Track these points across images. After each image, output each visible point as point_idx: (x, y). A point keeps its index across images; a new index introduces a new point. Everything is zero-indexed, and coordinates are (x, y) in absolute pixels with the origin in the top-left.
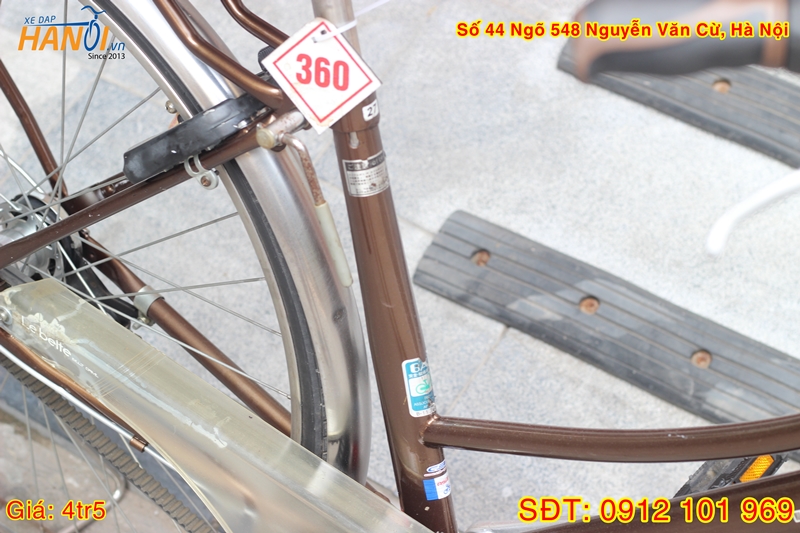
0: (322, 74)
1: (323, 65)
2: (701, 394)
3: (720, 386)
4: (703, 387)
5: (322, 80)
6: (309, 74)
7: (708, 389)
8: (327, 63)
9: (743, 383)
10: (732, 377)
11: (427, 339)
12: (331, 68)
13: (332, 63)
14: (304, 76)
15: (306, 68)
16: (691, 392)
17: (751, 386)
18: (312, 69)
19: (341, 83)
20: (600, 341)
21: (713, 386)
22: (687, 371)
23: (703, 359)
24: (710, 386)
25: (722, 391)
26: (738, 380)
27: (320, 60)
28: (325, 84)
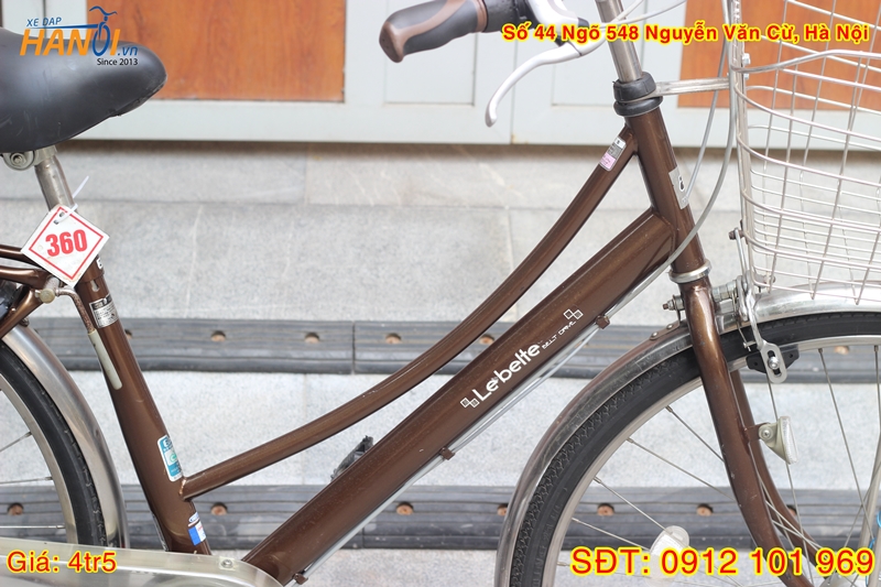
0: (67, 244)
1: (66, 237)
2: (233, 531)
3: (243, 520)
4: (231, 526)
5: (67, 248)
6: (57, 247)
7: (236, 526)
8: (68, 234)
9: (259, 512)
10: (248, 512)
11: (167, 427)
12: (72, 238)
13: (72, 234)
14: (54, 251)
15: (54, 244)
16: (225, 533)
17: (264, 512)
18: (59, 243)
19: (81, 246)
20: (140, 527)
21: (239, 523)
22: (214, 520)
23: (219, 511)
24: (237, 523)
25: (247, 523)
26: (253, 512)
27: (62, 235)
28: (71, 250)
